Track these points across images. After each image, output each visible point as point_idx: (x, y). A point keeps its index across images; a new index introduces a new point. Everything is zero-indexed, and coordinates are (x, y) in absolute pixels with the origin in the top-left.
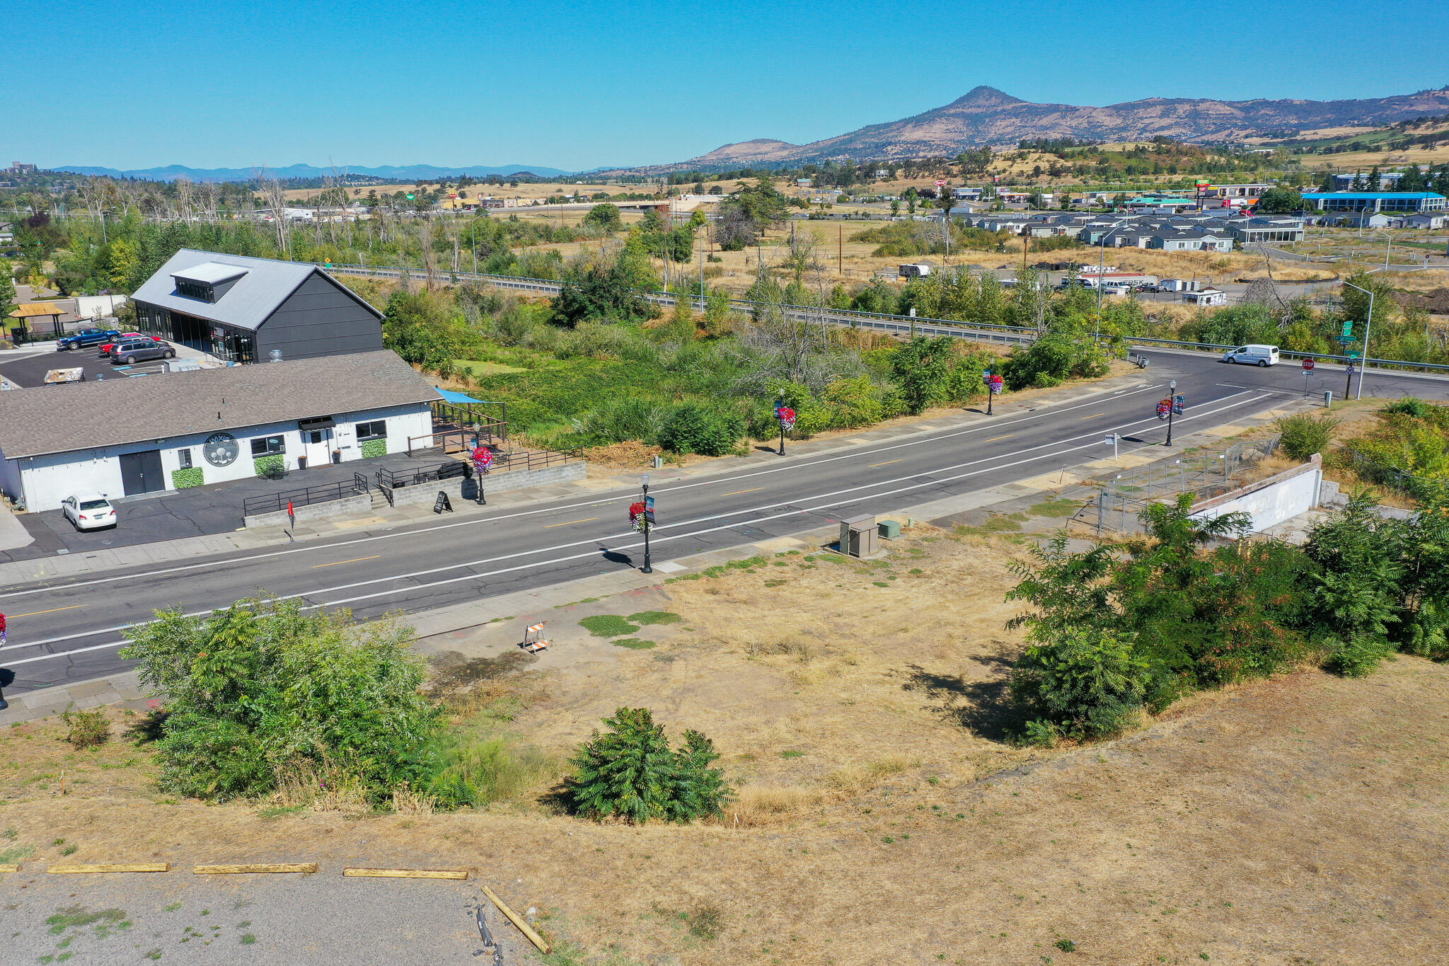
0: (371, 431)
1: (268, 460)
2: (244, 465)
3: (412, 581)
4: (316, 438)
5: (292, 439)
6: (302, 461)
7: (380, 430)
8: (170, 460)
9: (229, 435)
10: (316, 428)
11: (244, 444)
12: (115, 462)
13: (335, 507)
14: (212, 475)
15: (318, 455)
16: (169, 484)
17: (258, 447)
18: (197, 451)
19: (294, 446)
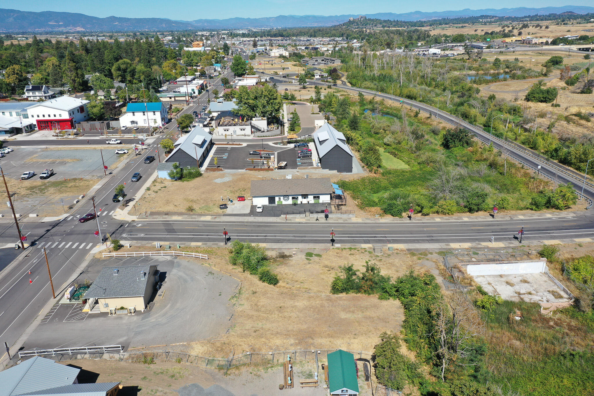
0: (317, 197)
1: (295, 201)
2: (290, 201)
3: (295, 236)
4: (305, 198)
5: (300, 198)
6: (301, 202)
7: (318, 197)
8: (277, 199)
9: (288, 196)
10: (305, 196)
11: (291, 198)
12: (267, 198)
13: (298, 215)
14: (284, 203)
15: (305, 201)
16: (276, 203)
17: (293, 198)
18: (282, 198)
19: (300, 199)
